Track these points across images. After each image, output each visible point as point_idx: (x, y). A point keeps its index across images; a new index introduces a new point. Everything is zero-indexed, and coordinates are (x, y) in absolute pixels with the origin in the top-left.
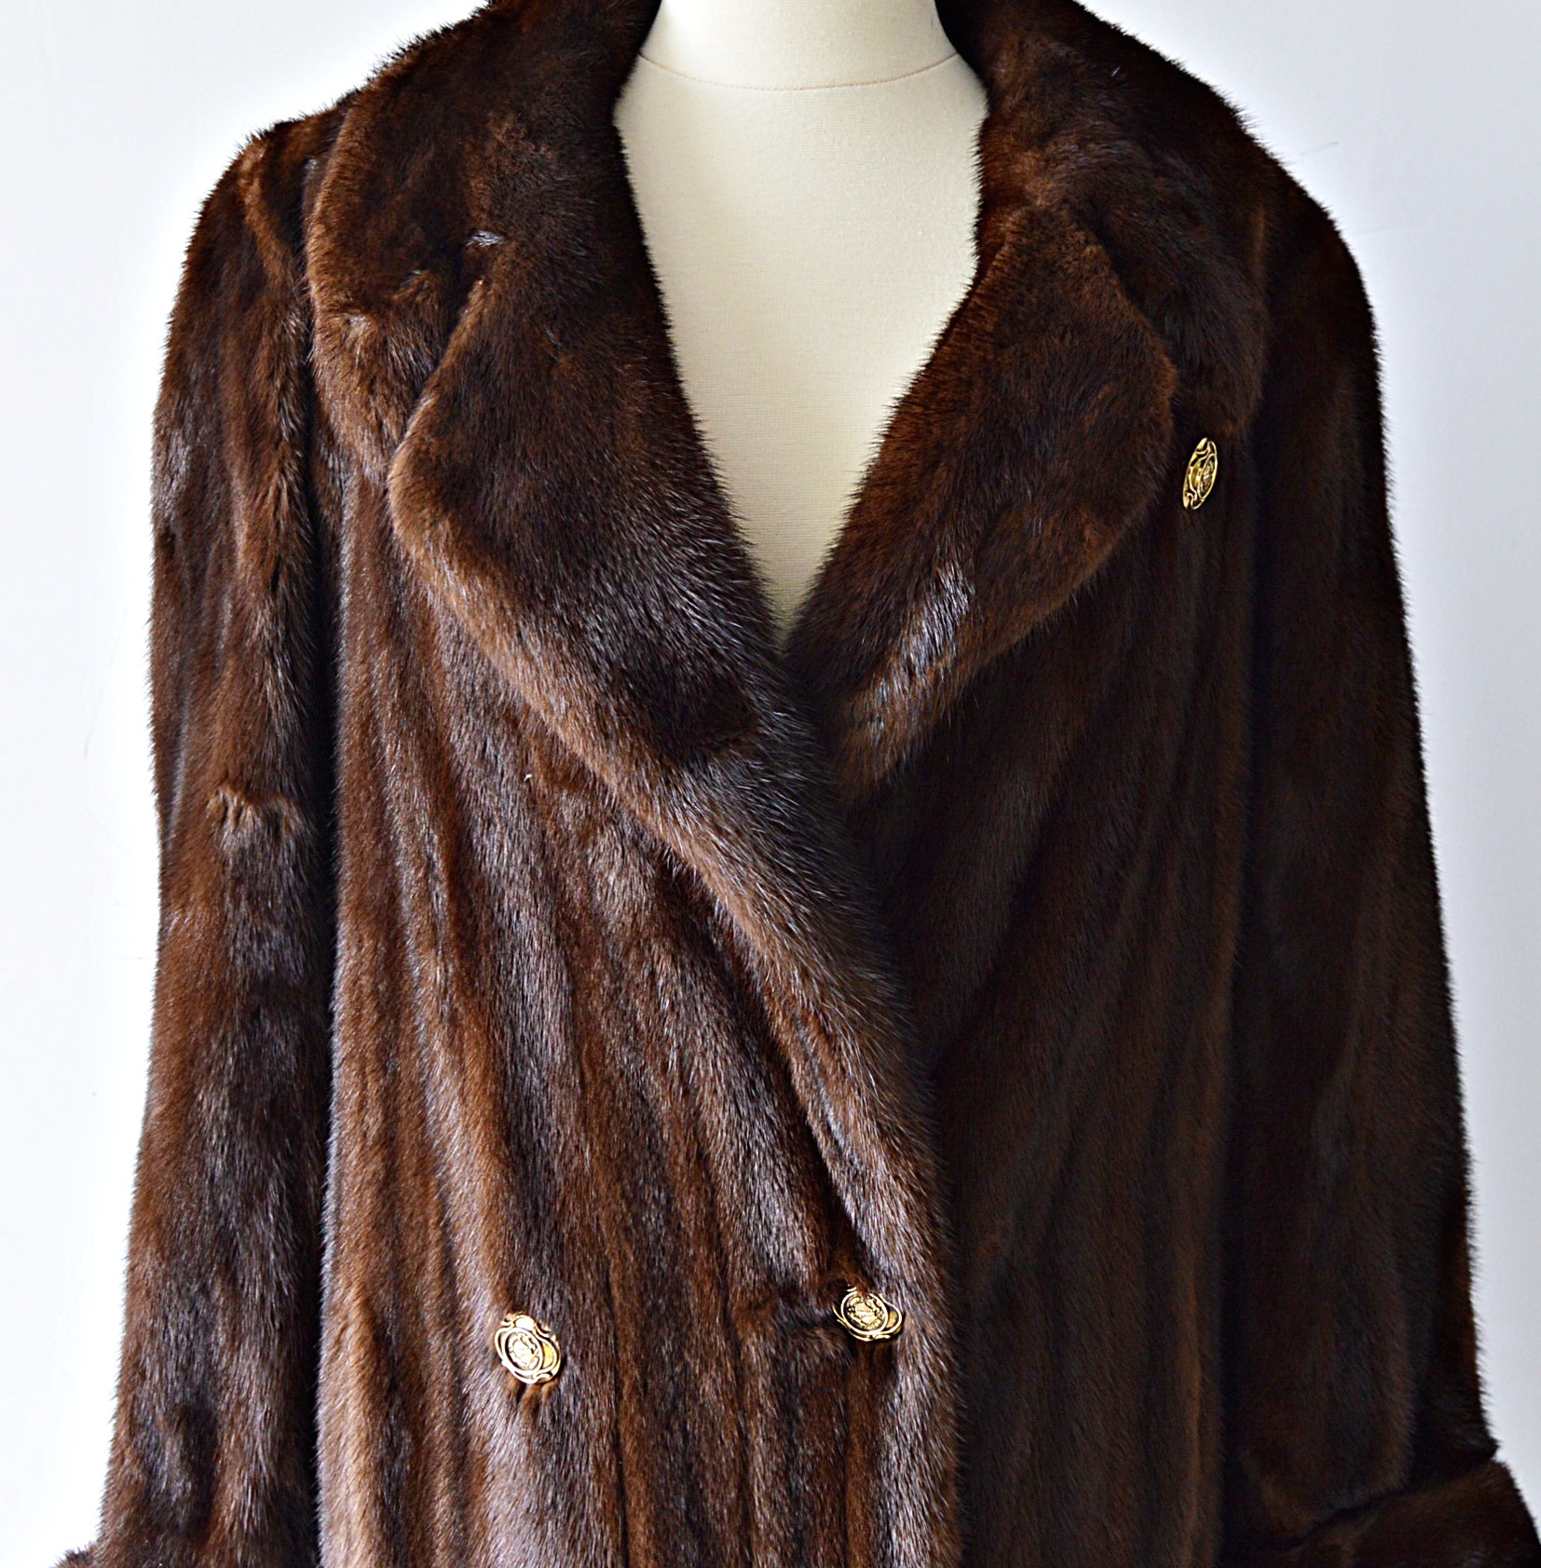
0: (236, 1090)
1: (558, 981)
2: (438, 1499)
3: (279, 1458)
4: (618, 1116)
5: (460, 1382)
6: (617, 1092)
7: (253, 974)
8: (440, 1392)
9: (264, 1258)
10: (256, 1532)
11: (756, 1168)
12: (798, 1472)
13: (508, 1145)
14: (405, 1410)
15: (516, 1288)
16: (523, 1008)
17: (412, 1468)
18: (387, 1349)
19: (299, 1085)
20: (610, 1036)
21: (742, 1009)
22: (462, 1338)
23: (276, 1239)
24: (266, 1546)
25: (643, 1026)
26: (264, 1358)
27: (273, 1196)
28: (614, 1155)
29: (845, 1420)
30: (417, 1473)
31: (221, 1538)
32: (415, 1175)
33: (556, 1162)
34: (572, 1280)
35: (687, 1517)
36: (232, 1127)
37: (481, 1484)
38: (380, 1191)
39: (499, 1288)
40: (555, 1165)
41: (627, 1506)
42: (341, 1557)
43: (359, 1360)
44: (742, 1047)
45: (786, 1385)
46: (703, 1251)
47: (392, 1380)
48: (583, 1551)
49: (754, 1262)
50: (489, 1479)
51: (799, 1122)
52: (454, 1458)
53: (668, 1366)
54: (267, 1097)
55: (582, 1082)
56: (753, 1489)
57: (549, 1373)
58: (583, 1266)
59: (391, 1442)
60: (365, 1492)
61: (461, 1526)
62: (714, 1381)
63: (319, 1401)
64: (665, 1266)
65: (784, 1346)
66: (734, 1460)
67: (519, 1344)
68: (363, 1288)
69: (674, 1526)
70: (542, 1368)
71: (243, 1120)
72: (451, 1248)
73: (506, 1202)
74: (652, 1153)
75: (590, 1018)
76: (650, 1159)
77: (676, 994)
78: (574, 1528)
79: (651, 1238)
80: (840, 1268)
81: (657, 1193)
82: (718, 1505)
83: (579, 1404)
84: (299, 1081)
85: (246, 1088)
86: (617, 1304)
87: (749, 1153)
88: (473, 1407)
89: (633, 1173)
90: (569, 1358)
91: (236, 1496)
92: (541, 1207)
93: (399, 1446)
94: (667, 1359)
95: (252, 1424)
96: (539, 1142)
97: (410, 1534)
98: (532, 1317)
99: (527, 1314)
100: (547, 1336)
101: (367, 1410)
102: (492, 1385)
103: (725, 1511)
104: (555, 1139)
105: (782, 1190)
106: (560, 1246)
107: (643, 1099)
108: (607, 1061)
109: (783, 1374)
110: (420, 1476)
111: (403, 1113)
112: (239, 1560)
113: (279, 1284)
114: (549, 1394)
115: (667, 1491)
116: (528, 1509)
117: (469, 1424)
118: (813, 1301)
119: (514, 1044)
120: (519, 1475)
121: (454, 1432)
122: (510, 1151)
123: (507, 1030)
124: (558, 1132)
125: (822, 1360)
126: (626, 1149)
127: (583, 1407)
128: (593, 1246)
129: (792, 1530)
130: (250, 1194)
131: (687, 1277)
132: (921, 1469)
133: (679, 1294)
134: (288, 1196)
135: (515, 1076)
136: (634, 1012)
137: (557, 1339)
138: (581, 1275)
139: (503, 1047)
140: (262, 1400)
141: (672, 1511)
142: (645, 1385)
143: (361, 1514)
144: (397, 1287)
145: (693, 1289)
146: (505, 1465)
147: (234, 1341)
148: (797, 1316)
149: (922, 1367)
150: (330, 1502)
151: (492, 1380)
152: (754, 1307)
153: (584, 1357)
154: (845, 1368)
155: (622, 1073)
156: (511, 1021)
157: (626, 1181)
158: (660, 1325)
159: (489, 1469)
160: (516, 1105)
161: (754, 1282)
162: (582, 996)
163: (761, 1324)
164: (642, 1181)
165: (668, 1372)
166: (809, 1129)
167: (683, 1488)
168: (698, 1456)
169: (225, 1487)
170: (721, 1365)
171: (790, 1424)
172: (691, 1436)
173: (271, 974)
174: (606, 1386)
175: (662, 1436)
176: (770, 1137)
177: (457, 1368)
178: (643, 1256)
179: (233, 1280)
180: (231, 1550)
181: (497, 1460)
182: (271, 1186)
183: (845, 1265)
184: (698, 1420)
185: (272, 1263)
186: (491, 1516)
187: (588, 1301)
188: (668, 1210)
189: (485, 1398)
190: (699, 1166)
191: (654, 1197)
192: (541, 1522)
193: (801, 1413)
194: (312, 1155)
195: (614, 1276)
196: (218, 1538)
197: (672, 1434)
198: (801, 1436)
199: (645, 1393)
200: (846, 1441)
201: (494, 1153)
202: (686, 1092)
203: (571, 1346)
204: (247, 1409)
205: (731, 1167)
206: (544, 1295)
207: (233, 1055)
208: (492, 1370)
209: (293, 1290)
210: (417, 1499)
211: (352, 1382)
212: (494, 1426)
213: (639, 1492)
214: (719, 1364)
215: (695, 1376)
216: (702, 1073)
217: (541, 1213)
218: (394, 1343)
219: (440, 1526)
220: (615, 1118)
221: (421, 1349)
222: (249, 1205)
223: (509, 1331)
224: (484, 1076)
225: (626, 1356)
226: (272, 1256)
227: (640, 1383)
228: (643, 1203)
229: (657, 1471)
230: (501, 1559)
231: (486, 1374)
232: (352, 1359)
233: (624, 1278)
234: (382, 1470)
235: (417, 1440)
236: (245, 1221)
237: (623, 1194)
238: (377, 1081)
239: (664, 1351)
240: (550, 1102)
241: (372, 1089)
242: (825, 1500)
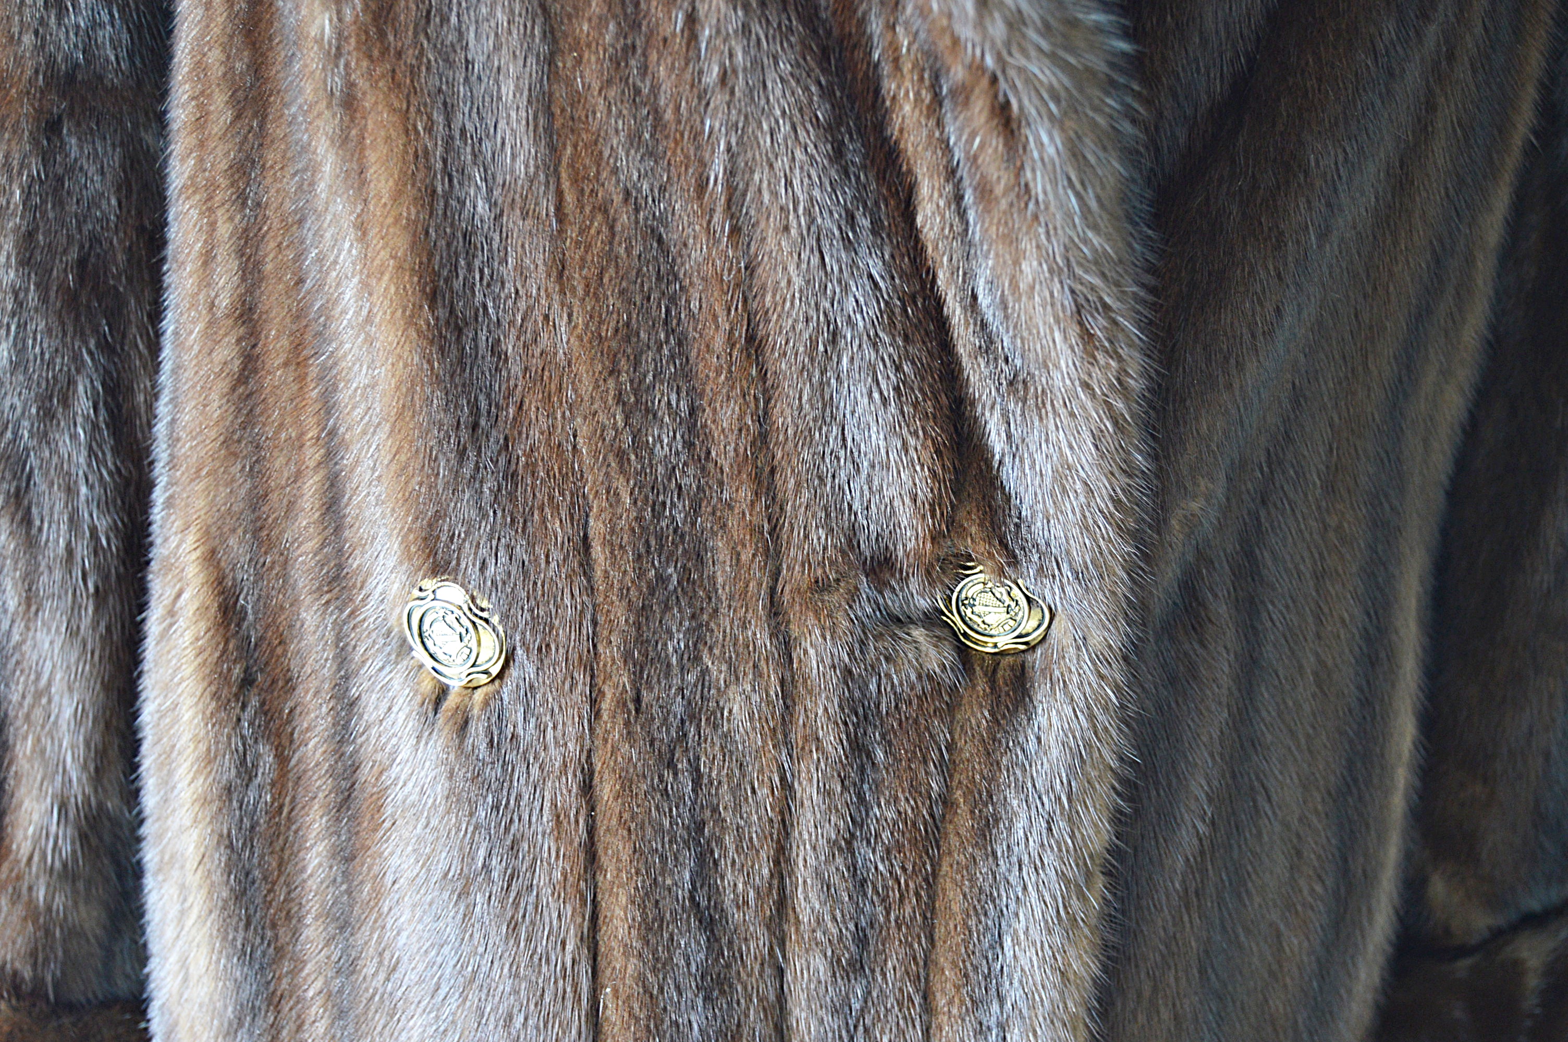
0: (27, 239)
1: (527, 35)
2: (312, 846)
3: (97, 770)
4: (617, 266)
5: (346, 678)
6: (618, 228)
7: (51, 62)
8: (317, 693)
9: (70, 491)
10: (65, 865)
11: (845, 361)
12: (869, 842)
13: (432, 308)
14: (266, 714)
15: (438, 537)
16: (466, 79)
17: (274, 800)
18: (239, 625)
19: (121, 241)
20: (611, 132)
21: (842, 90)
22: (352, 612)
23: (89, 465)
24: (81, 885)
25: (669, 115)
26: (73, 633)
27: (83, 404)
28: (607, 331)
29: (947, 769)
30: (281, 807)
31: (16, 871)
32: (286, 364)
33: (512, 337)
34: (530, 529)
35: (692, 898)
36: (22, 295)
37: (375, 830)
38: (233, 389)
39: (411, 537)
40: (509, 346)
41: (600, 878)
42: (173, 912)
43: (197, 639)
44: (838, 154)
45: (860, 711)
46: (745, 494)
47: (246, 670)
48: (529, 940)
49: (828, 515)
50: (387, 824)
51: (923, 288)
52: (337, 790)
53: (676, 670)
54: (74, 254)
55: (559, 208)
56: (796, 864)
57: (486, 672)
58: (547, 510)
59: (243, 761)
60: (205, 828)
61: (344, 887)
62: (748, 698)
63: (143, 696)
64: (680, 517)
65: (862, 652)
66: (771, 821)
67: (440, 627)
68: (206, 533)
69: (674, 912)
70: (474, 665)
71: (37, 285)
72: (337, 475)
73: (428, 401)
74: (670, 332)
75: (576, 99)
76: (667, 341)
77: (731, 56)
78: (516, 903)
79: (660, 469)
80: (963, 532)
81: (674, 397)
82: (740, 886)
83: (533, 720)
84: (121, 235)
85: (41, 237)
86: (599, 573)
87: (835, 336)
88: (366, 717)
89: (636, 364)
90: (519, 652)
91: (35, 817)
92: (484, 411)
93: (255, 766)
94: (674, 661)
95: (56, 723)
96: (485, 307)
97: (269, 891)
98: (462, 585)
99: (455, 581)
100: (485, 615)
101: (208, 712)
102: (396, 685)
103: (752, 894)
104: (510, 302)
105: (885, 401)
106: (512, 476)
107: (660, 240)
108: (604, 175)
109: (857, 694)
110: (286, 810)
111: (269, 267)
112: (41, 899)
113: (93, 530)
114: (486, 703)
115: (663, 859)
116: (446, 874)
117: (359, 741)
118: (914, 584)
119: (449, 141)
120: (434, 822)
121: (336, 751)
122: (437, 319)
123: (438, 117)
124: (517, 292)
125: (919, 677)
126: (628, 324)
127: (538, 726)
128: (565, 477)
129: (852, 926)
130: (51, 399)
131: (714, 534)
132: (1060, 850)
133: (700, 558)
134: (105, 403)
135: (447, 196)
136: (655, 90)
137: (500, 622)
138: (544, 521)
139: (430, 145)
140: (70, 690)
141: (670, 890)
142: (638, 700)
143: (198, 859)
144: (256, 532)
145: (724, 555)
146: (413, 805)
147: (29, 606)
148: (887, 607)
149: (1077, 695)
150: (160, 837)
151: (397, 679)
152: (820, 587)
153: (543, 650)
154: (953, 690)
155: (627, 193)
156: (445, 104)
157: (624, 377)
158: (667, 608)
159: (389, 811)
160: (449, 245)
161: (825, 549)
162: (565, 63)
163: (830, 616)
164: (650, 377)
165: (677, 681)
166: (939, 303)
167: (689, 859)
168: (715, 810)
169: (20, 805)
170: (761, 676)
171: (862, 769)
172: (705, 781)
173: (77, 65)
174: (576, 697)
175: (661, 777)
176: (872, 311)
177: (343, 657)
178: (647, 497)
179: (27, 520)
180: (30, 889)
181: (400, 796)
182: (81, 388)
183: (973, 530)
184: (719, 756)
185: (82, 498)
186: (389, 879)
187: (553, 565)
188: (692, 428)
189: (384, 705)
190: (749, 356)
191: (669, 403)
192: (464, 893)
193: (880, 755)
194: (141, 346)
195: (596, 527)
196: (11, 870)
197: (675, 774)
198: (877, 787)
199: (637, 710)
200: (947, 802)
201: (410, 321)
202: (735, 230)
203: (523, 633)
204: (50, 701)
205: (803, 358)
206: (483, 552)
207: (21, 187)
208: (397, 663)
209: (113, 541)
210: (281, 842)
211: (188, 669)
212: (397, 746)
213: (619, 860)
214: (758, 673)
215: (719, 689)
216: (766, 197)
217: (483, 422)
218: (251, 617)
219: (312, 884)
220: (612, 271)
221: (291, 626)
222: (47, 414)
223: (427, 604)
224: (397, 195)
225: (610, 652)
226: (84, 490)
227: (630, 694)
228: (650, 413)
229: (649, 831)
230: (402, 940)
231: (388, 669)
232: (188, 637)
233: (612, 532)
234: (231, 801)
235: (282, 759)
236: (44, 437)
237: (619, 399)
238: (231, 219)
239: (671, 649)
240: (504, 239)
241: (224, 230)
242: (907, 885)
